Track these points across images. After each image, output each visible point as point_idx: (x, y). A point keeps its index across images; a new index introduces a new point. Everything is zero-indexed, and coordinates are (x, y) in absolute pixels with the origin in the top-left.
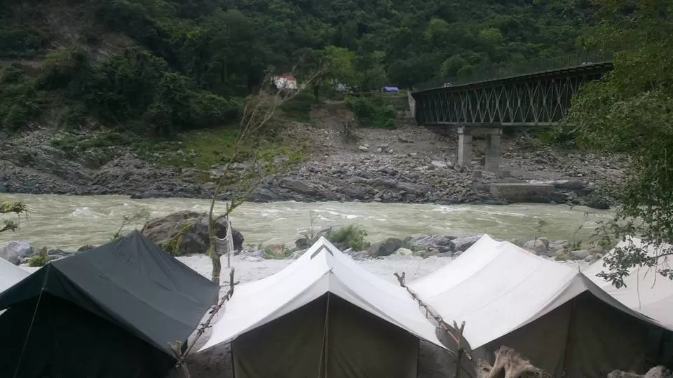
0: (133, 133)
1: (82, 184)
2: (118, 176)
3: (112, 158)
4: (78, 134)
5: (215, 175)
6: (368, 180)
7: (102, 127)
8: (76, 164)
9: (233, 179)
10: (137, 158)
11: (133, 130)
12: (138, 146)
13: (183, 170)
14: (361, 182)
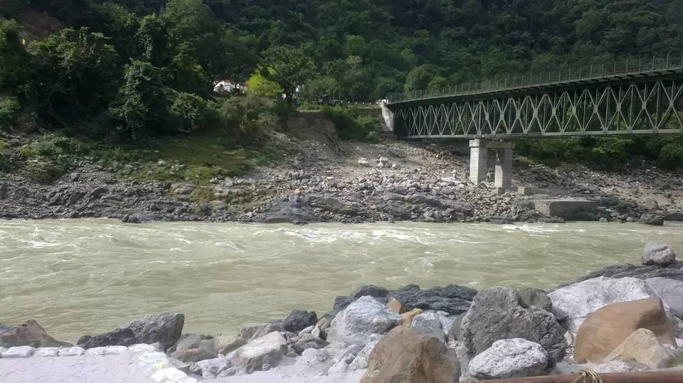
0: (87, 139)
1: (34, 205)
2: (84, 194)
3: (67, 170)
4: (10, 138)
5: (221, 192)
6: (407, 197)
7: (41, 129)
8: (18, 178)
9: (246, 197)
10: (101, 170)
11: (87, 135)
12: (100, 156)
13: (174, 186)
14: (399, 199)
